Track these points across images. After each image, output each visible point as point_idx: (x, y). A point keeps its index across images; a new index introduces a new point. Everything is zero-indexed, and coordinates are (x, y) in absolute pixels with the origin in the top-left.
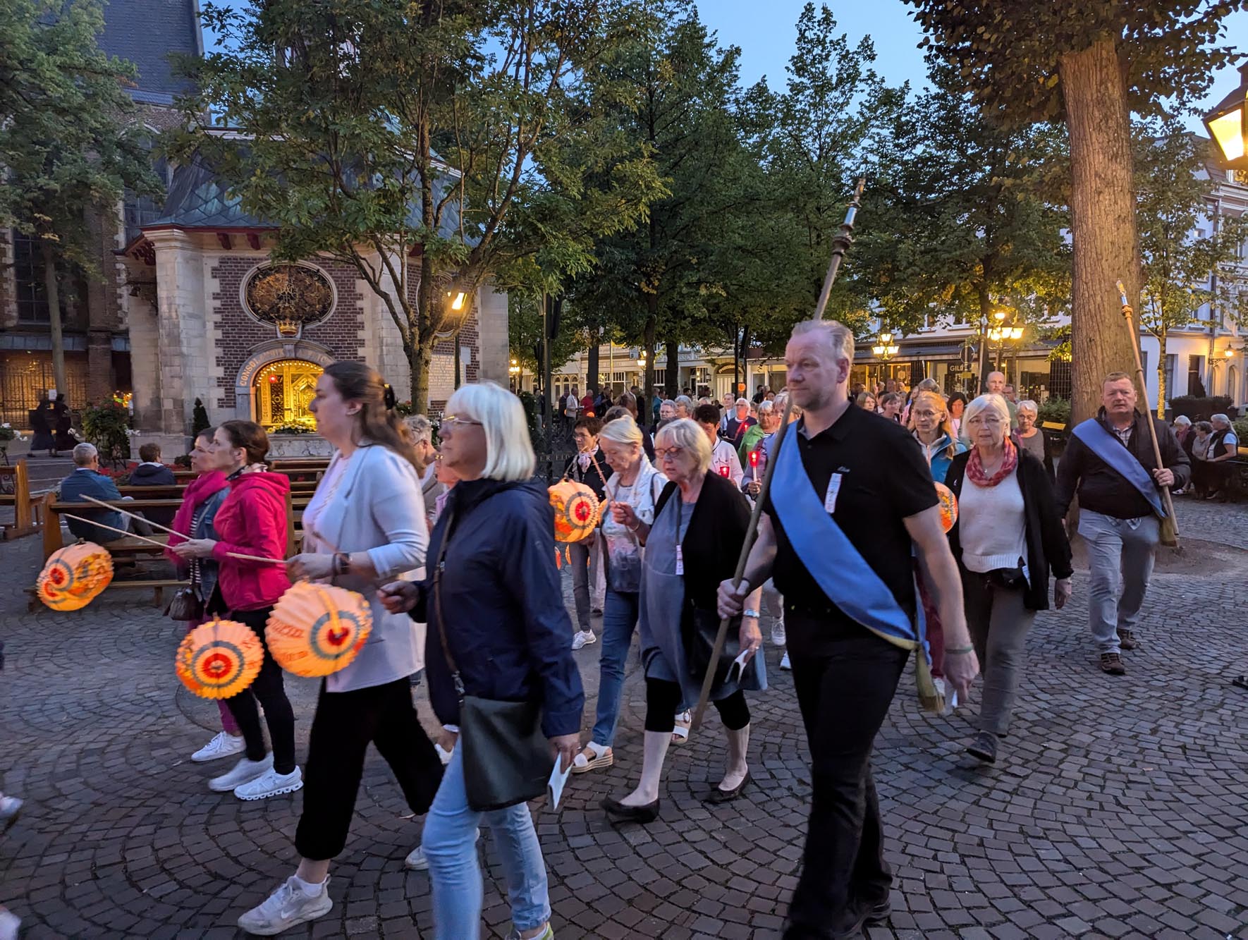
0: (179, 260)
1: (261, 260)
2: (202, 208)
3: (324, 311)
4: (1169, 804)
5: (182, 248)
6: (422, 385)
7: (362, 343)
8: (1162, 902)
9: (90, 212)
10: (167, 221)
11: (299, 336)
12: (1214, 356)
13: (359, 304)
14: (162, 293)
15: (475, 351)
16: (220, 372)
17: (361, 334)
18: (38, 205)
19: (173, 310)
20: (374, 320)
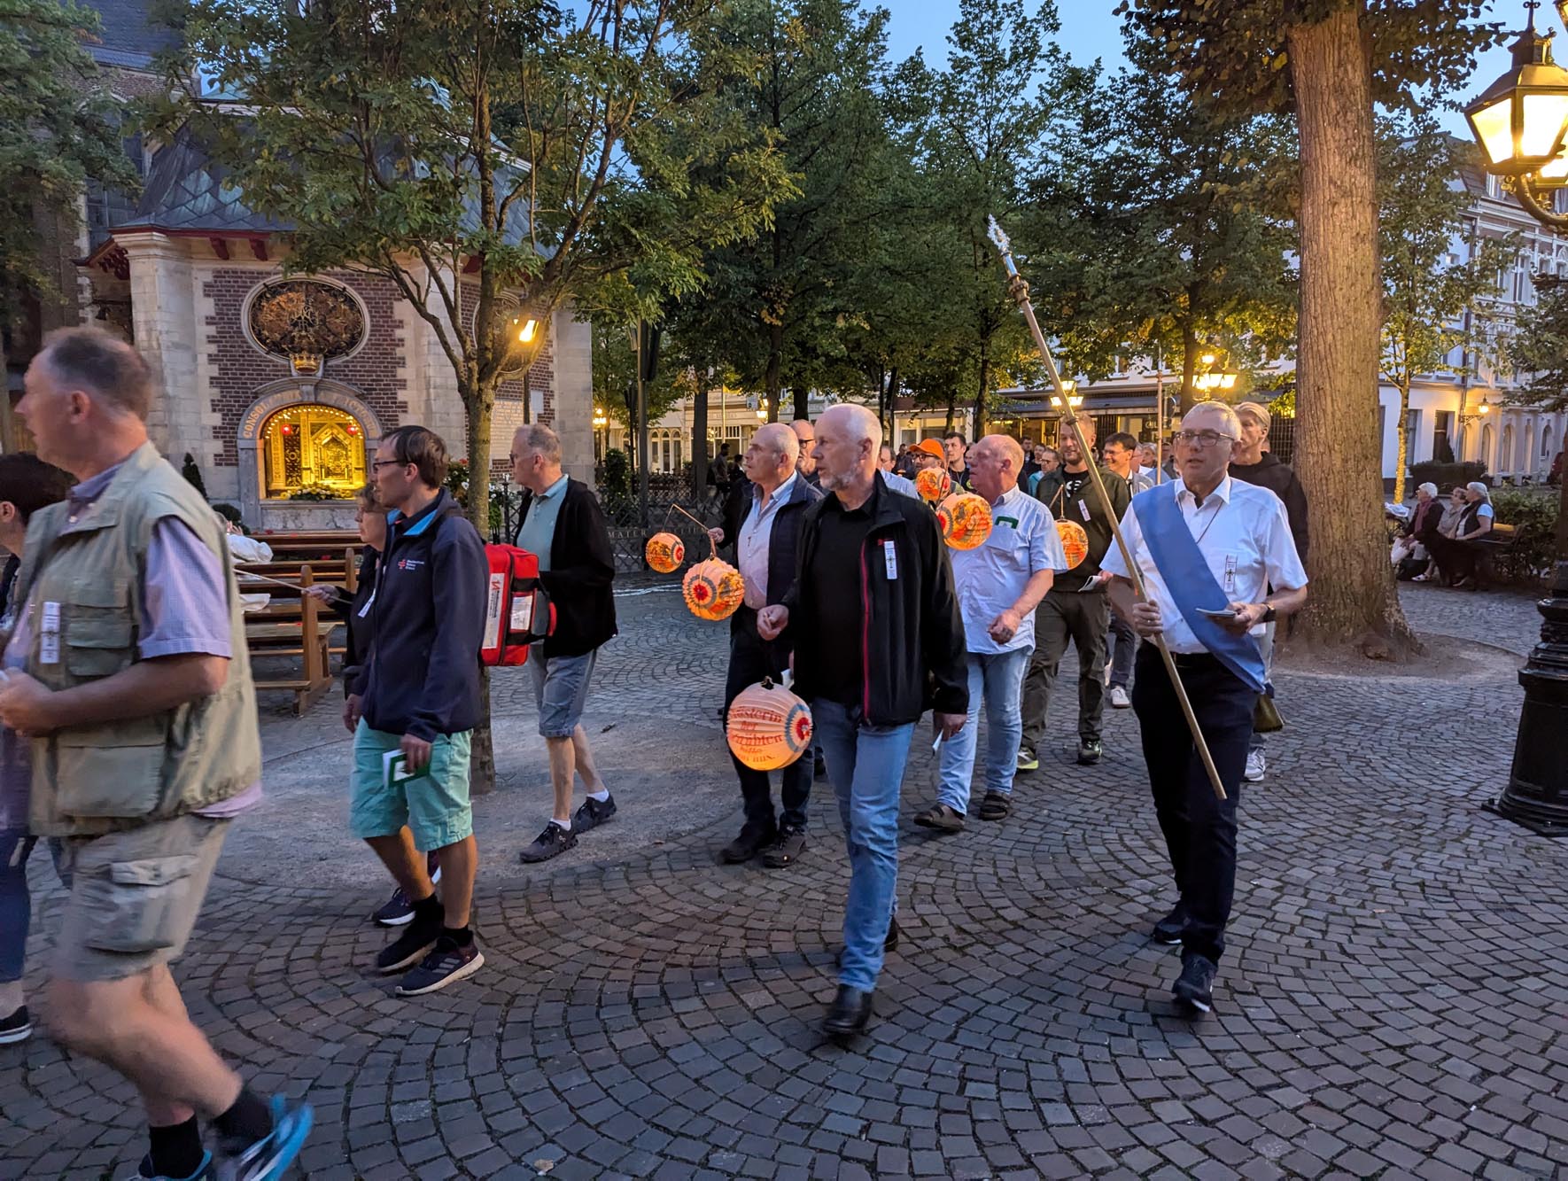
0: (161, 272)
1: (269, 274)
2: (190, 206)
3: (353, 342)
4: (1407, 953)
5: (164, 257)
6: (483, 436)
7: (403, 384)
8: (1393, 1067)
9: (40, 209)
10: (143, 222)
11: (320, 373)
12: (1466, 412)
13: (399, 333)
14: (139, 315)
15: (548, 396)
16: (216, 419)
17: (401, 373)
19: (153, 338)
20: (418, 354)
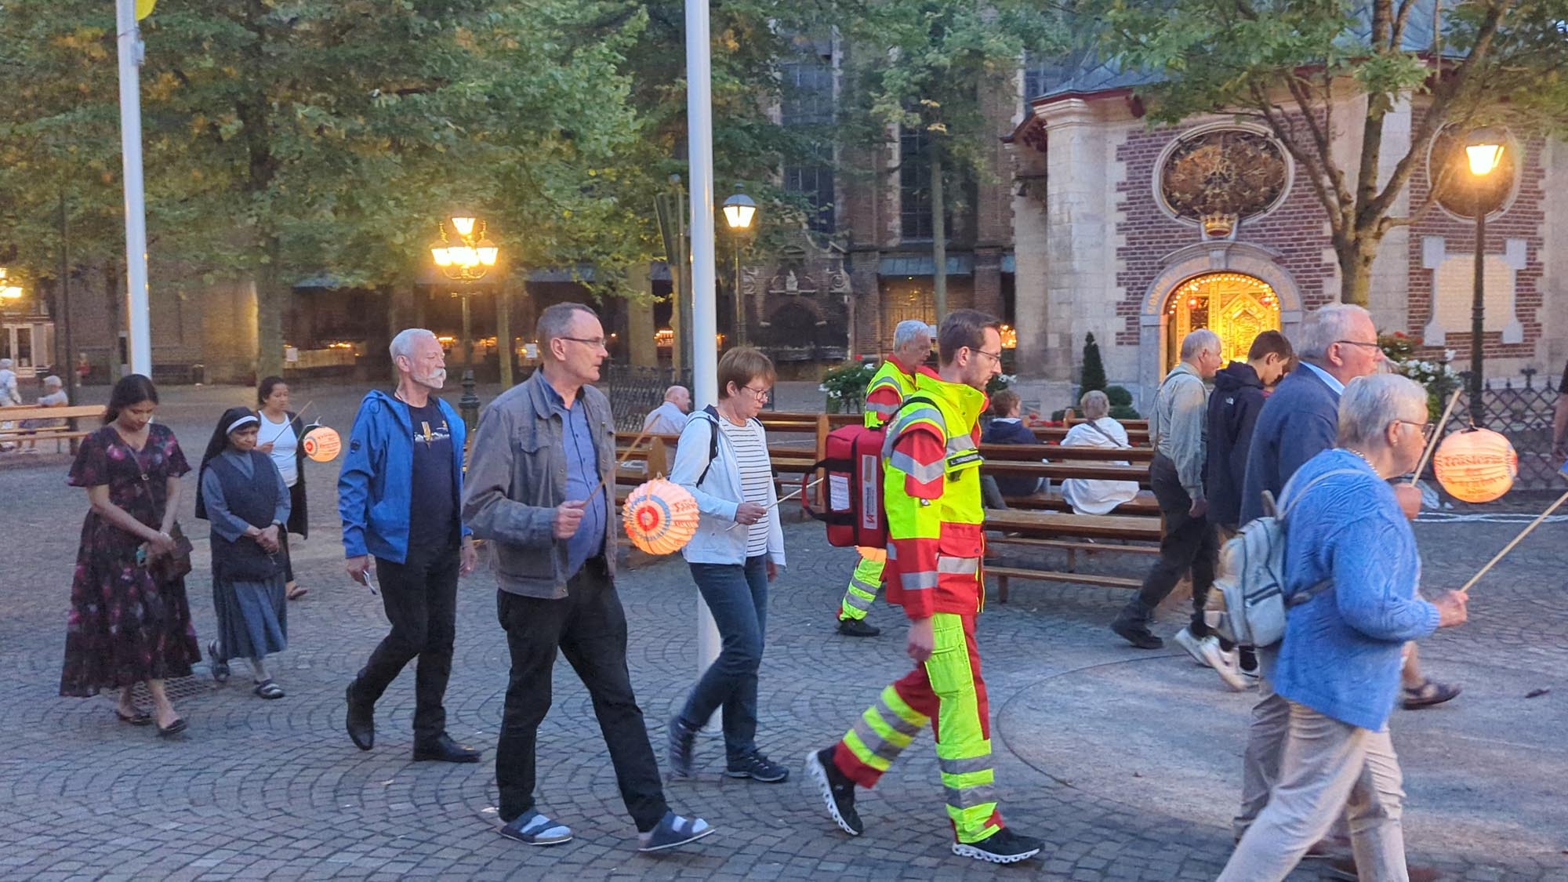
0: (1077, 140)
2: (1108, 65)
3: (1272, 196)
5: (1081, 124)
9: (983, 89)
10: (1063, 89)
11: (1233, 236)
14: (1053, 188)
15: (1534, 245)
16: (1121, 294)
18: (926, 89)
19: (1065, 211)
